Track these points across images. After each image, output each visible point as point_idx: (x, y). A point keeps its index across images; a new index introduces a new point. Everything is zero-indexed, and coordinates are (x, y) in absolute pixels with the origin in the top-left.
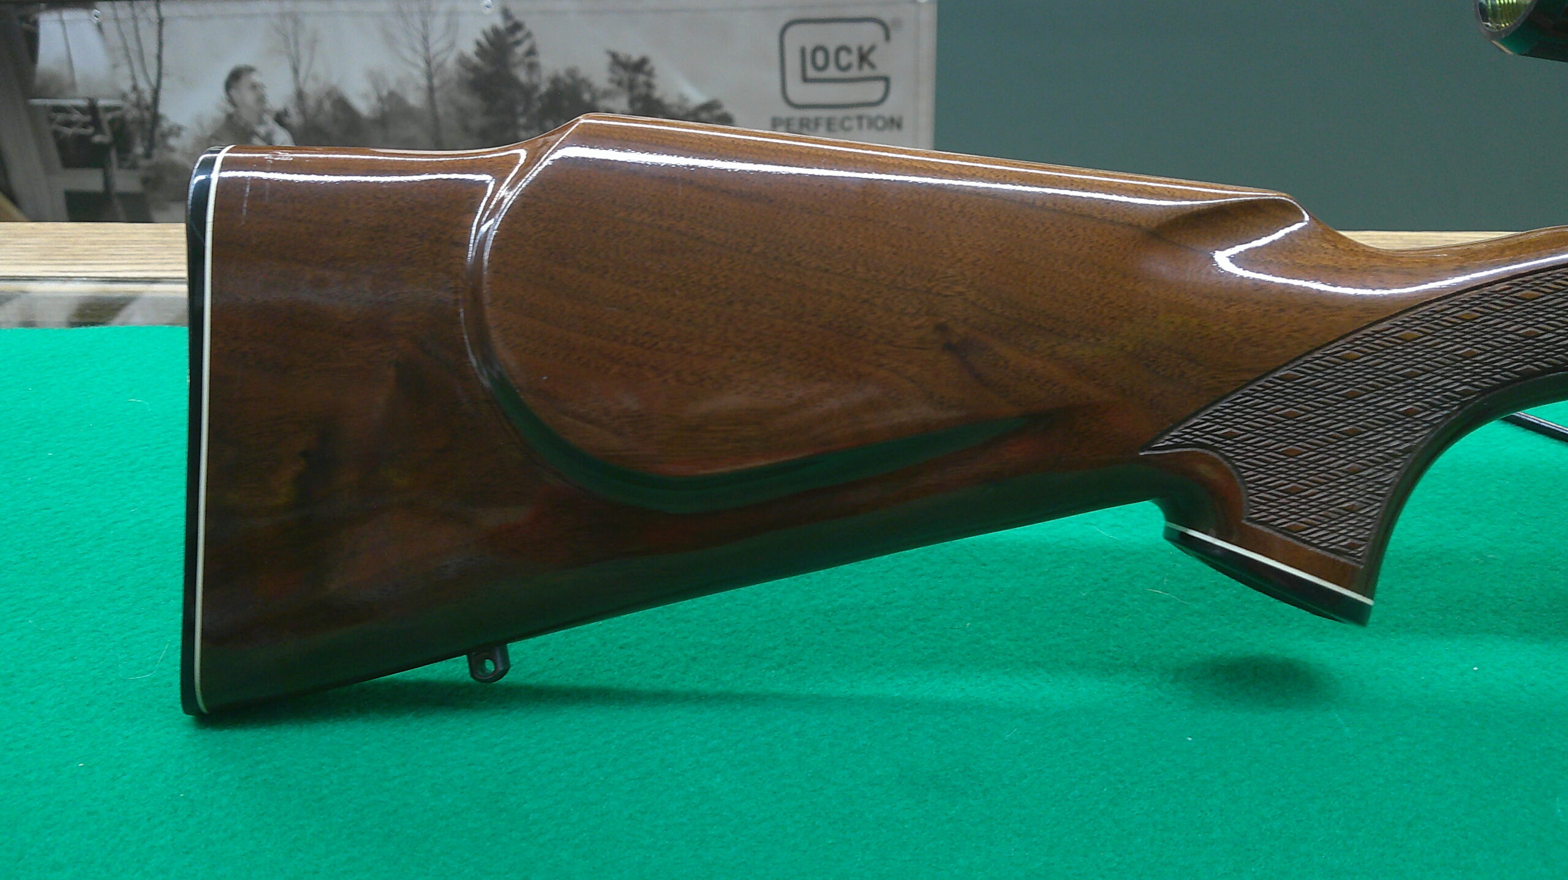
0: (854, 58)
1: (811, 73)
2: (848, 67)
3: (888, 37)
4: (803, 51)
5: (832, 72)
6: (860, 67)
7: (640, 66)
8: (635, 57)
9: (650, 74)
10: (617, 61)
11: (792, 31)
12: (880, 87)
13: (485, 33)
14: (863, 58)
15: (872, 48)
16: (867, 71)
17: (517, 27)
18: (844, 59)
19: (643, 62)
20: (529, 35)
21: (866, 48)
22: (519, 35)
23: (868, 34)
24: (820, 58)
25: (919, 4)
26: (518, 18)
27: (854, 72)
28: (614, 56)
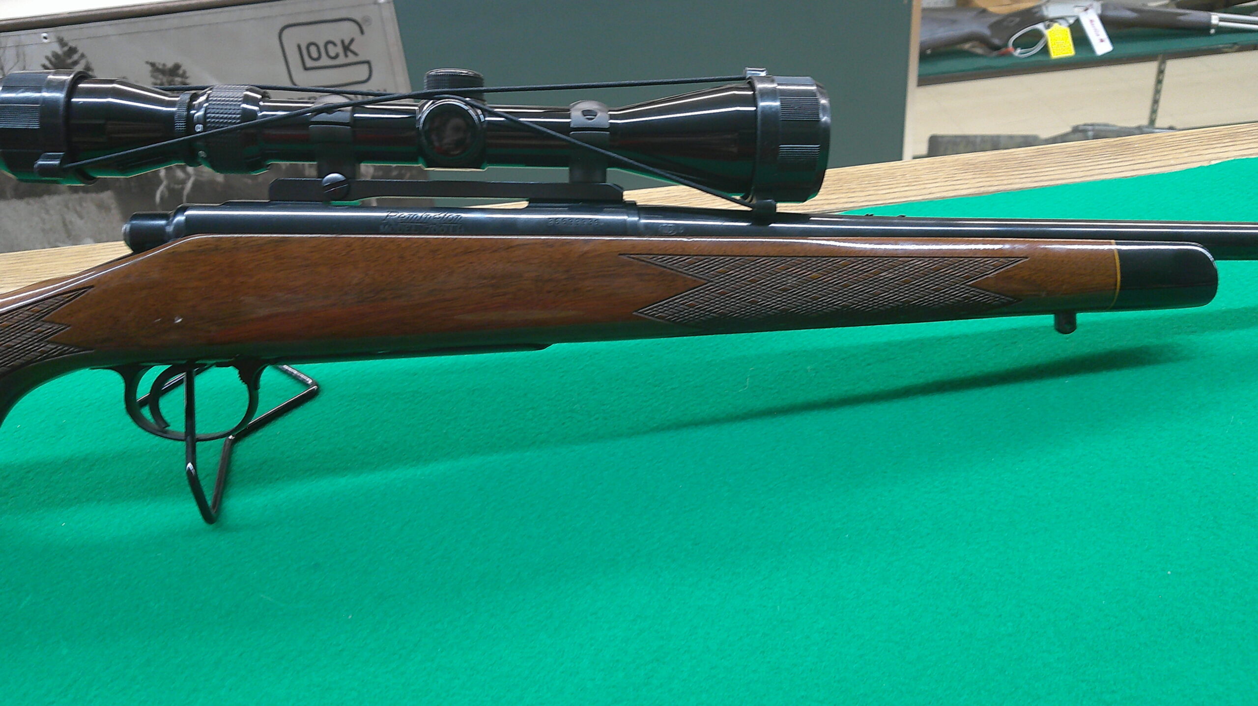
0: (340, 49)
1: (309, 63)
2: (337, 56)
3: (362, 32)
4: (299, 47)
5: (325, 61)
6: (346, 56)
7: (175, 70)
8: (170, 65)
9: (184, 76)
10: (156, 69)
11: (286, 32)
12: (365, 67)
13: (47, 58)
14: (346, 48)
15: (352, 41)
16: (351, 58)
17: (72, 51)
18: (332, 51)
19: (177, 67)
20: (83, 56)
21: (347, 42)
22: (75, 57)
23: (346, 31)
24: (313, 49)
25: (379, 4)
26: (72, 44)
27: (342, 60)
28: (153, 65)
